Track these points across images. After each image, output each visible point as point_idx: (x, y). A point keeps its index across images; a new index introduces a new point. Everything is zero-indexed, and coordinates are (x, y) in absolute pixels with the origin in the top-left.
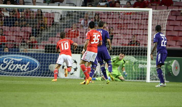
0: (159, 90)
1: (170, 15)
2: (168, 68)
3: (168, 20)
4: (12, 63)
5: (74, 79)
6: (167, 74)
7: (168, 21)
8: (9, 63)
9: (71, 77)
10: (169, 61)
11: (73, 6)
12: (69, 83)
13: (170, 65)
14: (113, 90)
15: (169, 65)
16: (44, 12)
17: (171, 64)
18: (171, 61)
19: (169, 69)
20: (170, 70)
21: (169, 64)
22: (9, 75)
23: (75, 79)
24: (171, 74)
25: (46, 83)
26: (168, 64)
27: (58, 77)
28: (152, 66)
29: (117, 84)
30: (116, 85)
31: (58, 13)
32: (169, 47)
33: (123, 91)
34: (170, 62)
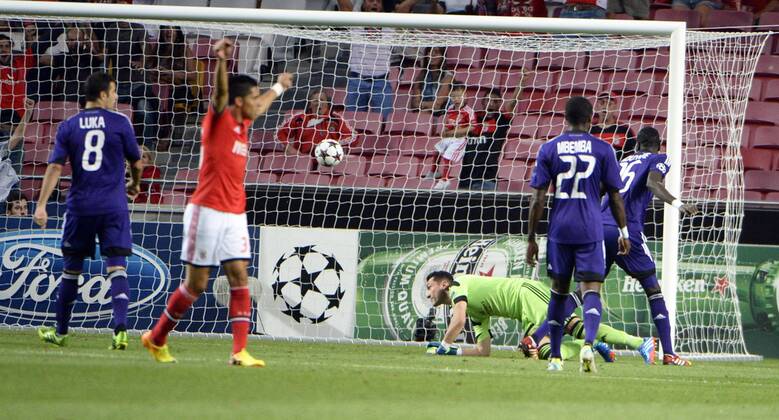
0: (715, 397)
1: (768, 53)
2: (757, 293)
3: (757, 75)
4: (44, 267)
5: (329, 342)
6: (751, 321)
7: (759, 81)
8: (27, 271)
9: (316, 333)
10: (763, 261)
11: (324, 9)
12: (303, 362)
13: (769, 281)
14: (506, 396)
15: (762, 280)
16: (191, 36)
17: (772, 277)
18: (773, 262)
19: (764, 300)
20: (769, 306)
21: (762, 278)
22: (26, 322)
23: (333, 347)
24: (770, 324)
25: (198, 359)
26: (758, 276)
27: (255, 333)
28: (686, 285)
29: (523, 369)
30: (522, 373)
31: (253, 38)
32: (763, 199)
33: (552, 400)
34: (766, 267)
